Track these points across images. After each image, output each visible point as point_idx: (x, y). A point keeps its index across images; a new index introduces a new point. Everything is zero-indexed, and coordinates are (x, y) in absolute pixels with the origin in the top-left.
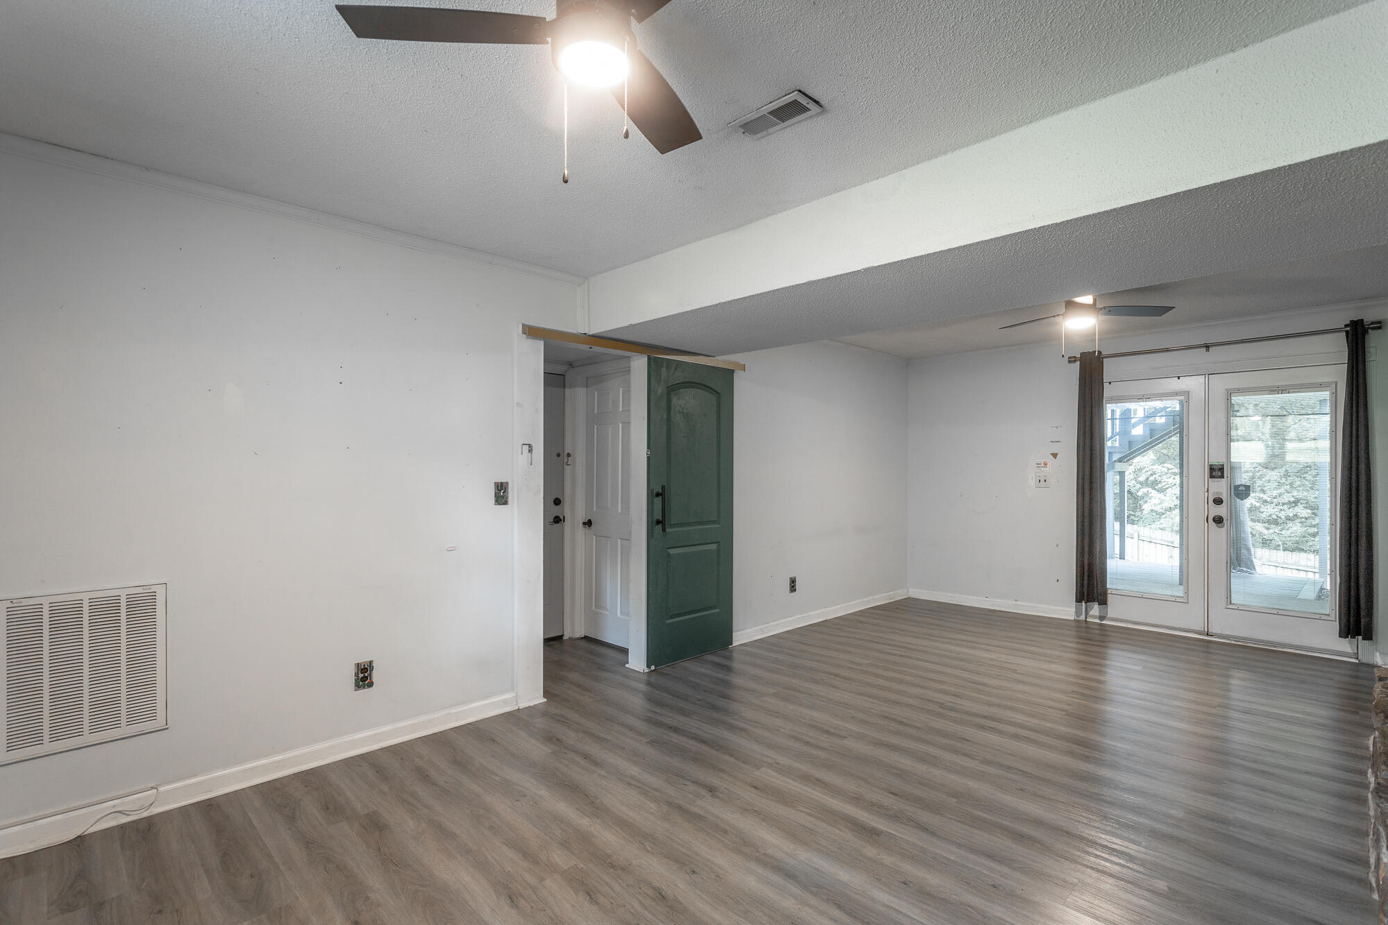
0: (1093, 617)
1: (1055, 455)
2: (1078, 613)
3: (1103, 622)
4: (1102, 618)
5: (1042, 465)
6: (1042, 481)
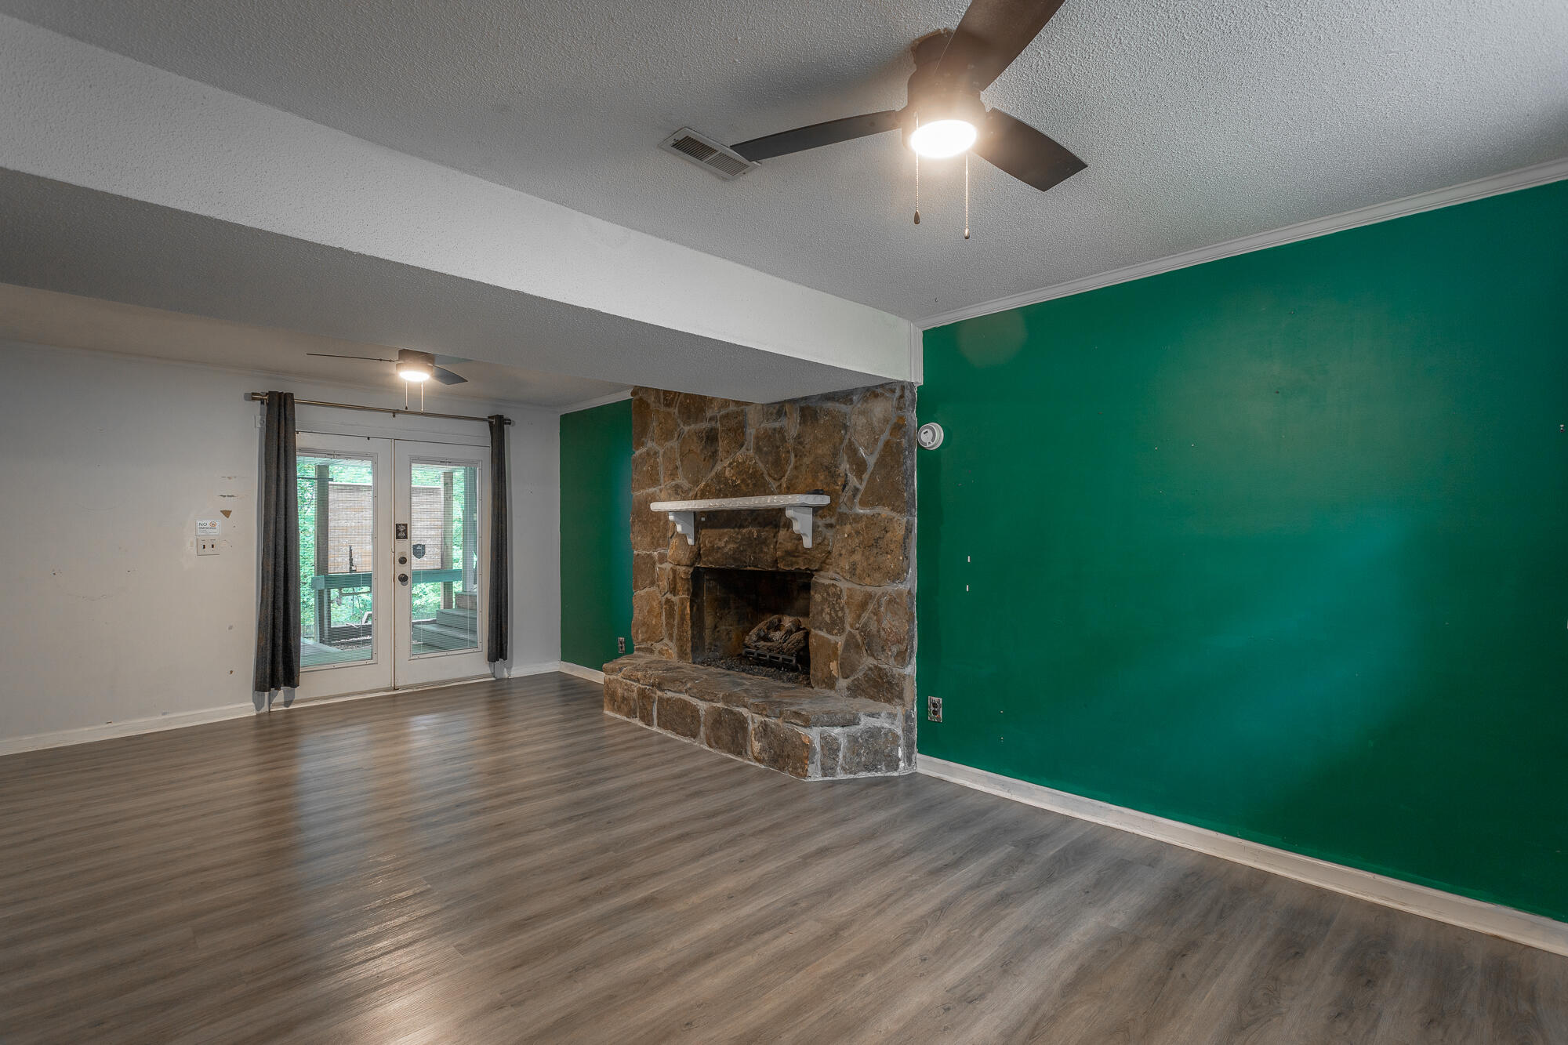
0: (278, 705)
1: (227, 513)
2: (258, 707)
3: (291, 707)
4: (287, 703)
5: (208, 526)
6: (208, 546)
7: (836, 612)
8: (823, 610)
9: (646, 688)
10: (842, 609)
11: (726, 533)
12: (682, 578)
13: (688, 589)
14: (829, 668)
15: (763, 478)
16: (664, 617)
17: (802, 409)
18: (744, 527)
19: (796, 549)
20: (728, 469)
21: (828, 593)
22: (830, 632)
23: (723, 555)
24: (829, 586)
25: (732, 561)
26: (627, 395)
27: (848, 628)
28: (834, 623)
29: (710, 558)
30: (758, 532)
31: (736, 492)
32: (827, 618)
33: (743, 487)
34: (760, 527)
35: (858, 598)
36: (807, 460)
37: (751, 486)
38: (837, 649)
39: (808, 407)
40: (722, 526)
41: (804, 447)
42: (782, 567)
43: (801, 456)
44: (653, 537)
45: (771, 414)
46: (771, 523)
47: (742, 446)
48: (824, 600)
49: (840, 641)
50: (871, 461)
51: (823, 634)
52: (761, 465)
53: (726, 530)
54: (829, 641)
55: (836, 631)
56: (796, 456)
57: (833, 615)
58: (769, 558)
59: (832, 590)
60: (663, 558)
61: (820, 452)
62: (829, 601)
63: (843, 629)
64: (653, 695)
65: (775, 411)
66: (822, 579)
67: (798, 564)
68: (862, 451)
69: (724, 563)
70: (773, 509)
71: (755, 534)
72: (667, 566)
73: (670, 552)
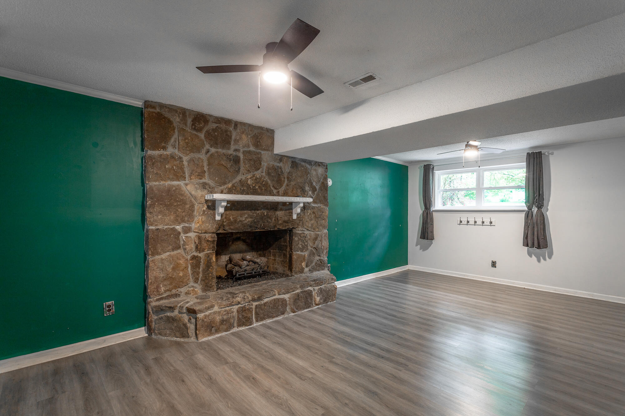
7: (304, 243)
8: (298, 243)
9: (245, 305)
10: (307, 242)
11: (246, 213)
12: (208, 241)
13: (213, 247)
14: (302, 265)
15: (270, 187)
16: (189, 269)
17: (293, 162)
18: (258, 210)
19: (289, 220)
20: (249, 180)
21: (301, 236)
22: (302, 251)
23: (242, 225)
24: (301, 234)
25: (249, 228)
26: (139, 104)
27: (309, 248)
28: (303, 247)
29: (232, 227)
30: (267, 212)
31: (255, 193)
32: (300, 246)
33: (259, 190)
34: (268, 210)
35: (313, 236)
36: (293, 183)
37: (263, 190)
38: (305, 257)
39: (295, 162)
40: (243, 209)
41: (292, 177)
42: (281, 228)
43: (290, 181)
44: (177, 216)
45: (277, 159)
46: (273, 208)
47: (258, 169)
48: (299, 239)
49: (306, 254)
50: (317, 187)
51: (299, 253)
52: (269, 182)
53: (245, 211)
54: (302, 255)
55: (304, 250)
56: (288, 181)
57: (303, 244)
58: (272, 224)
59: (302, 235)
60: (187, 230)
61: (299, 181)
62: (301, 240)
63: (308, 249)
64: (251, 306)
65: (279, 159)
66: (298, 231)
67: (288, 226)
68: (314, 184)
69: (243, 229)
70: (275, 202)
71: (265, 214)
72: (192, 235)
73: (194, 226)
